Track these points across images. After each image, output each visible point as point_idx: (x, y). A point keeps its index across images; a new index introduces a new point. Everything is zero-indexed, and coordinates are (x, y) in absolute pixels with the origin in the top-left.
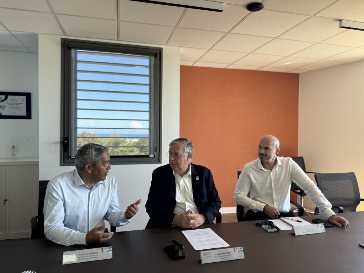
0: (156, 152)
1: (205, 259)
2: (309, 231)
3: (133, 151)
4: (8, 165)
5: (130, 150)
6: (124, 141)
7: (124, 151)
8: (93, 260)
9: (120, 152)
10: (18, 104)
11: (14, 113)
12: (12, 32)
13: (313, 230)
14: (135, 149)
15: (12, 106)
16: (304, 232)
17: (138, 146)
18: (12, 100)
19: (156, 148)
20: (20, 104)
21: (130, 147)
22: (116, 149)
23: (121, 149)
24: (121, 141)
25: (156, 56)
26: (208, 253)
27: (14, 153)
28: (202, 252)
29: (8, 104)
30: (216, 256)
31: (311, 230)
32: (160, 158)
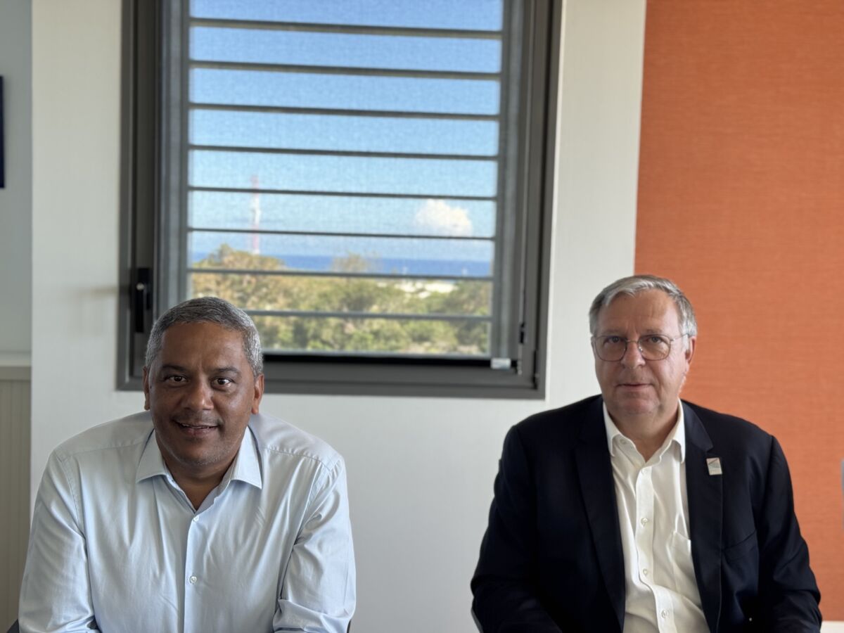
0: (520, 347)
3: (425, 335)
5: (414, 330)
6: (388, 291)
7: (388, 334)
9: (370, 337)
14: (439, 327)
17: (449, 313)
19: (523, 325)
21: (418, 318)
22: (356, 326)
23: (377, 324)
24: (377, 288)
32: (537, 376)
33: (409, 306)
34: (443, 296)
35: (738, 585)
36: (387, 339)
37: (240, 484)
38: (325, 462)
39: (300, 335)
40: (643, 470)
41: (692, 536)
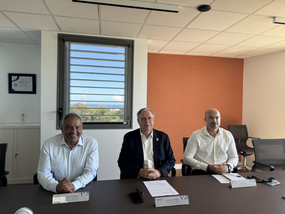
0: (128, 120)
1: (159, 204)
2: (243, 184)
3: (114, 118)
4: (19, 129)
8: (75, 201)
10: (27, 83)
11: (24, 89)
12: (22, 29)
13: (246, 184)
14: (117, 117)
15: (23, 84)
16: (239, 185)
18: (22, 80)
19: (128, 117)
20: (28, 83)
21: (113, 115)
22: (102, 117)
23: (106, 117)
24: (106, 110)
25: (129, 46)
26: (160, 199)
27: (23, 120)
28: (156, 199)
29: (19, 83)
30: (167, 202)
31: (245, 184)
32: (131, 125)
33: (112, 113)
34: (118, 111)
35: (161, 159)
36: (108, 119)
37: (79, 145)
38: (94, 141)
39: (93, 119)
40: (147, 140)
41: (154, 151)
